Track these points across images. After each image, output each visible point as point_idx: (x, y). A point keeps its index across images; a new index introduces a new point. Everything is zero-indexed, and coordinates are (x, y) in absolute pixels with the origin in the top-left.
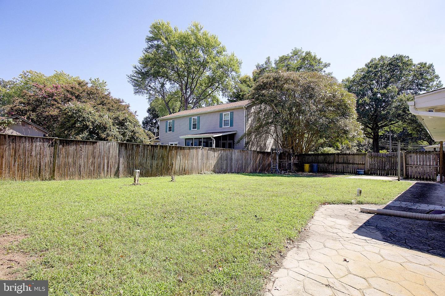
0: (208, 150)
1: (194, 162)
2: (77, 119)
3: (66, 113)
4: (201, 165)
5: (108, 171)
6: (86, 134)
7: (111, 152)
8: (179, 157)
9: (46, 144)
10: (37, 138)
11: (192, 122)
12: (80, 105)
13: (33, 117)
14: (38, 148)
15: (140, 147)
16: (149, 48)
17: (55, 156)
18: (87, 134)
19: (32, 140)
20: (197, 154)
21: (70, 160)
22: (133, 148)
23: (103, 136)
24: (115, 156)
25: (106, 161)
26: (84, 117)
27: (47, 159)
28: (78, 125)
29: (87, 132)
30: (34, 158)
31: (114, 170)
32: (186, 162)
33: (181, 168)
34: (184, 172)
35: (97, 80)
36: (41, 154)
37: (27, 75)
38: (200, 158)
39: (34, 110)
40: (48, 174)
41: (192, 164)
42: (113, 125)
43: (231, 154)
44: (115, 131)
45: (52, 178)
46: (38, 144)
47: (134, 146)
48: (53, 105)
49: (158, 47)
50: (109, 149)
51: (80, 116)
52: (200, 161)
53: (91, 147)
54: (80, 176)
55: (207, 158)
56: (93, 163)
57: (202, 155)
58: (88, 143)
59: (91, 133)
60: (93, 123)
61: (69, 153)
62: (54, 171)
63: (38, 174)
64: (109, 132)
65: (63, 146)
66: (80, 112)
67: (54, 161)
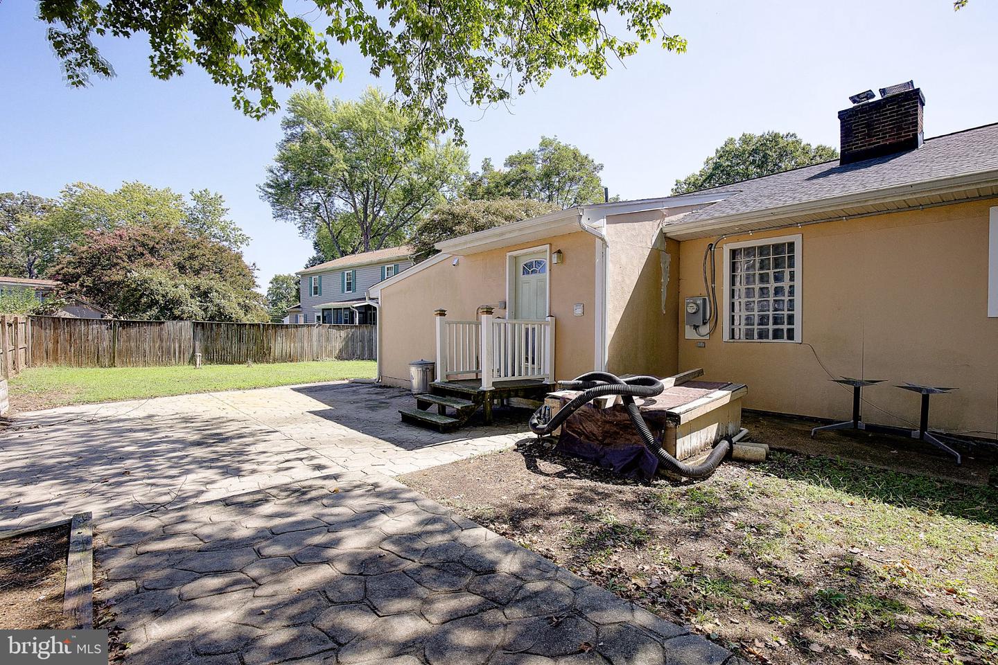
0: (329, 328)
1: (306, 345)
2: (143, 293)
3: (128, 286)
4: (317, 349)
5: (180, 357)
6: (155, 311)
7: (183, 334)
8: (279, 338)
9: (104, 327)
10: (93, 320)
11: (346, 279)
12: (146, 273)
13: (88, 284)
14: (95, 332)
15: (221, 326)
16: (288, 141)
17: (113, 340)
18: (157, 310)
19: (88, 323)
20: (310, 335)
21: (133, 344)
22: (212, 329)
23: (177, 313)
24: (190, 339)
25: (177, 345)
26: (152, 290)
27: (106, 344)
28: (144, 300)
29: (157, 308)
30: (91, 343)
31: (187, 356)
32: (292, 345)
33: (284, 353)
34: (289, 358)
35: (203, 192)
36: (99, 337)
37: (74, 191)
38: (314, 339)
39: (88, 273)
40: (107, 360)
41: (302, 348)
42: (192, 297)
43: (371, 333)
44: (193, 306)
45: (112, 365)
46: (95, 326)
47: (214, 326)
48: (117, 264)
49: (305, 138)
50: (181, 329)
51: (146, 289)
52: (315, 343)
53: (156, 329)
54: (146, 364)
55: (328, 340)
56: (161, 348)
57: (320, 336)
58: (153, 324)
59: (163, 309)
60: (163, 296)
61: (130, 336)
62: (114, 357)
63: (97, 360)
64: (185, 308)
65: (124, 328)
66: (147, 283)
67: (114, 346)
